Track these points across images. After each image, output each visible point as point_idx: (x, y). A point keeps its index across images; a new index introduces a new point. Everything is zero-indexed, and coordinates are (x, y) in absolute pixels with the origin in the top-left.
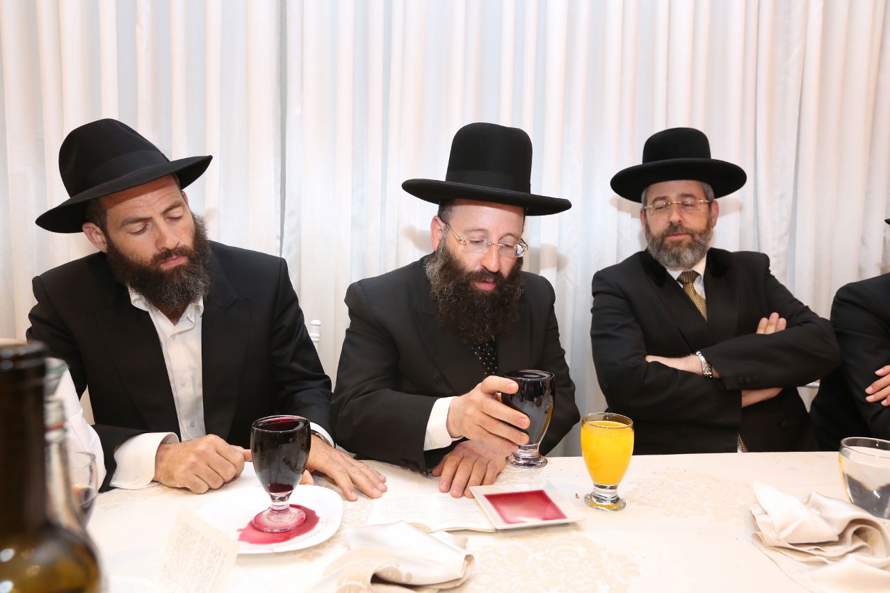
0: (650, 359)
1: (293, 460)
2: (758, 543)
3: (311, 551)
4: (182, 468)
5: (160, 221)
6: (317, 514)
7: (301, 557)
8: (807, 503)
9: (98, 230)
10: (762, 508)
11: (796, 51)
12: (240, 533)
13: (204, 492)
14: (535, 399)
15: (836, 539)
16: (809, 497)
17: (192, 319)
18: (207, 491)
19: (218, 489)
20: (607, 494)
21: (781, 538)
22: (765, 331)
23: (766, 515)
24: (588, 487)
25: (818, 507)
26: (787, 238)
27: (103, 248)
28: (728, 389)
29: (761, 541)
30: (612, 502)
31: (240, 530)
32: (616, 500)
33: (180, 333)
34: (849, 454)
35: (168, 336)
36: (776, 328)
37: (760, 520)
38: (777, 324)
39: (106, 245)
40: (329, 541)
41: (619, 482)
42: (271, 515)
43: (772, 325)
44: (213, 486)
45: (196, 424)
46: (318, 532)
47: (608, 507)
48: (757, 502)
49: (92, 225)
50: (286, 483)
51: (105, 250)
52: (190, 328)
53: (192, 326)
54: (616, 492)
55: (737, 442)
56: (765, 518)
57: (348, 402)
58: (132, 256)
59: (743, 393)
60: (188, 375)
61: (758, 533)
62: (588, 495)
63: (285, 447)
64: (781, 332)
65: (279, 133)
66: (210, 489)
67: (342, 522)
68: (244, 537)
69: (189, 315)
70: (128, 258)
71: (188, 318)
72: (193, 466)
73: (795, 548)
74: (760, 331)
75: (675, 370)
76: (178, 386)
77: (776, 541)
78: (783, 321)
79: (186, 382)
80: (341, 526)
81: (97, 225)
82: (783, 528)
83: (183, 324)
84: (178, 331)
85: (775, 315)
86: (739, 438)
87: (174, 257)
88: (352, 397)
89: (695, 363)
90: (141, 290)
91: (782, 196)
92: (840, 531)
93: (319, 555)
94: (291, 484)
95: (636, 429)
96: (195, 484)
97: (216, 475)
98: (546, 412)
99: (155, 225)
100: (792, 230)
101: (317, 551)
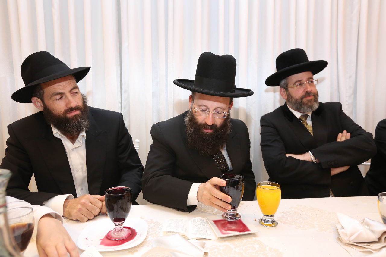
0: (288, 155)
1: (124, 207)
2: (340, 242)
3: (133, 249)
4: (75, 211)
5: (68, 95)
6: (136, 231)
7: (128, 252)
8: (363, 223)
9: (39, 100)
10: (341, 225)
11: (356, 9)
12: (101, 241)
13: (85, 221)
14: (235, 187)
15: (377, 240)
16: (364, 220)
17: (81, 142)
18: (87, 221)
19: (92, 219)
20: (269, 219)
21: (351, 240)
22: (341, 139)
23: (343, 229)
24: (260, 216)
25: (368, 225)
26: (352, 96)
27: (41, 109)
28: (323, 168)
29: (341, 241)
30: (271, 222)
31: (101, 240)
32: (273, 222)
33: (76, 148)
34: (382, 200)
35: (70, 149)
36: (346, 138)
37: (340, 231)
38: (346, 136)
39: (42, 107)
40: (141, 244)
41: (275, 213)
42: (115, 232)
43: (344, 137)
44: (90, 218)
45: (84, 189)
46: (136, 240)
47: (270, 225)
48: (339, 222)
49: (36, 98)
50: (121, 217)
51: (42, 110)
52: (80, 145)
53: (81, 145)
54: (273, 218)
55: (329, 193)
56: (343, 230)
57: (150, 180)
58: (54, 111)
59: (332, 169)
60: (79, 167)
61: (340, 237)
62: (260, 219)
63: (120, 201)
64: (348, 140)
65: (119, 55)
66: (89, 220)
67: (147, 234)
68: (103, 243)
69: (79, 140)
70: (53, 113)
71: (79, 141)
72: (80, 210)
73: (357, 244)
74: (339, 140)
75: (299, 160)
76: (75, 172)
77: (348, 242)
78: (349, 134)
79: (79, 170)
80: (147, 236)
81: (38, 98)
82: (351, 236)
83: (77, 144)
84: (75, 147)
85: (345, 132)
86: (331, 191)
87: (74, 111)
88: (152, 177)
89: (308, 157)
90: (58, 128)
91: (350, 77)
92: (378, 237)
93: (136, 251)
94: (124, 218)
95: (282, 189)
96: (81, 218)
97: (90, 213)
98: (241, 191)
99: (66, 97)
100: (355, 93)
101: (136, 249)
